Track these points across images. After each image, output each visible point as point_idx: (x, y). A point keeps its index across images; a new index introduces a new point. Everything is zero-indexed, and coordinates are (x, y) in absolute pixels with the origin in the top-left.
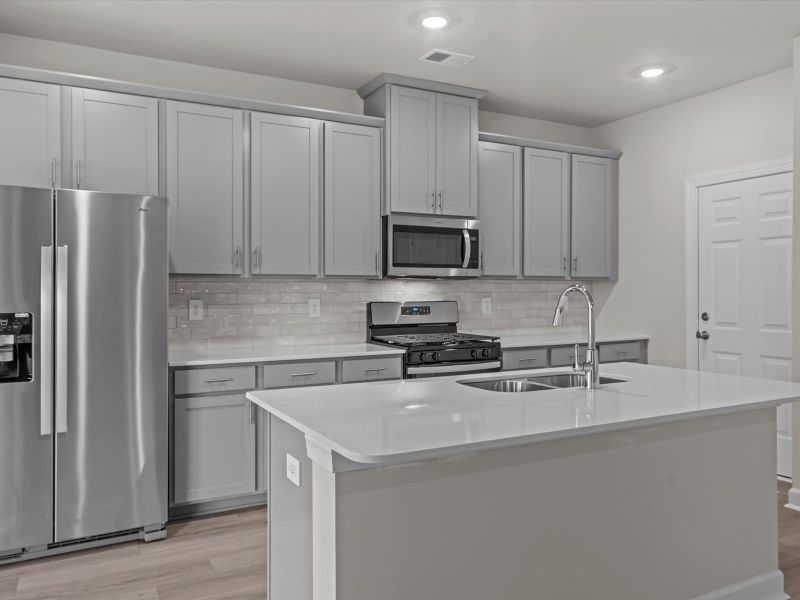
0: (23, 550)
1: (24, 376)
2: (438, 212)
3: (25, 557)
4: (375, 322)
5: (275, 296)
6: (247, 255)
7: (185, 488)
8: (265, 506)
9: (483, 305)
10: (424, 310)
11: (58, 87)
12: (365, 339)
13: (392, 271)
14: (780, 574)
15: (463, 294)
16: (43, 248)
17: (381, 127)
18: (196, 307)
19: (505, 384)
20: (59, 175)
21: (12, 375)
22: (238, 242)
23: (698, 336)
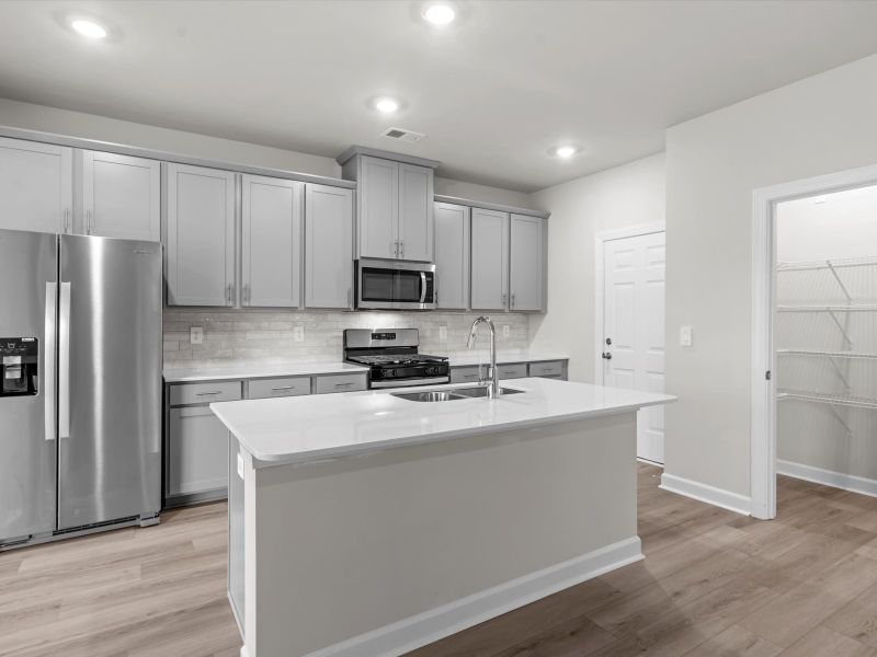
0: (31, 536)
1: (31, 391)
2: (400, 258)
3: (31, 543)
4: (350, 345)
5: (266, 324)
6: (238, 290)
7: (179, 482)
8: (226, 500)
9: (441, 332)
10: (391, 335)
11: (71, 149)
12: (341, 359)
13: (362, 304)
14: (639, 539)
15: (424, 323)
16: (48, 284)
17: (353, 188)
18: (196, 333)
19: (431, 395)
20: (70, 221)
21: (21, 390)
22: (230, 281)
23: (604, 356)
